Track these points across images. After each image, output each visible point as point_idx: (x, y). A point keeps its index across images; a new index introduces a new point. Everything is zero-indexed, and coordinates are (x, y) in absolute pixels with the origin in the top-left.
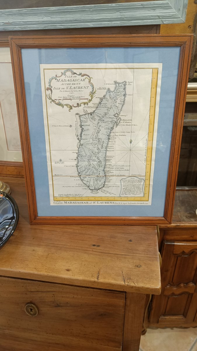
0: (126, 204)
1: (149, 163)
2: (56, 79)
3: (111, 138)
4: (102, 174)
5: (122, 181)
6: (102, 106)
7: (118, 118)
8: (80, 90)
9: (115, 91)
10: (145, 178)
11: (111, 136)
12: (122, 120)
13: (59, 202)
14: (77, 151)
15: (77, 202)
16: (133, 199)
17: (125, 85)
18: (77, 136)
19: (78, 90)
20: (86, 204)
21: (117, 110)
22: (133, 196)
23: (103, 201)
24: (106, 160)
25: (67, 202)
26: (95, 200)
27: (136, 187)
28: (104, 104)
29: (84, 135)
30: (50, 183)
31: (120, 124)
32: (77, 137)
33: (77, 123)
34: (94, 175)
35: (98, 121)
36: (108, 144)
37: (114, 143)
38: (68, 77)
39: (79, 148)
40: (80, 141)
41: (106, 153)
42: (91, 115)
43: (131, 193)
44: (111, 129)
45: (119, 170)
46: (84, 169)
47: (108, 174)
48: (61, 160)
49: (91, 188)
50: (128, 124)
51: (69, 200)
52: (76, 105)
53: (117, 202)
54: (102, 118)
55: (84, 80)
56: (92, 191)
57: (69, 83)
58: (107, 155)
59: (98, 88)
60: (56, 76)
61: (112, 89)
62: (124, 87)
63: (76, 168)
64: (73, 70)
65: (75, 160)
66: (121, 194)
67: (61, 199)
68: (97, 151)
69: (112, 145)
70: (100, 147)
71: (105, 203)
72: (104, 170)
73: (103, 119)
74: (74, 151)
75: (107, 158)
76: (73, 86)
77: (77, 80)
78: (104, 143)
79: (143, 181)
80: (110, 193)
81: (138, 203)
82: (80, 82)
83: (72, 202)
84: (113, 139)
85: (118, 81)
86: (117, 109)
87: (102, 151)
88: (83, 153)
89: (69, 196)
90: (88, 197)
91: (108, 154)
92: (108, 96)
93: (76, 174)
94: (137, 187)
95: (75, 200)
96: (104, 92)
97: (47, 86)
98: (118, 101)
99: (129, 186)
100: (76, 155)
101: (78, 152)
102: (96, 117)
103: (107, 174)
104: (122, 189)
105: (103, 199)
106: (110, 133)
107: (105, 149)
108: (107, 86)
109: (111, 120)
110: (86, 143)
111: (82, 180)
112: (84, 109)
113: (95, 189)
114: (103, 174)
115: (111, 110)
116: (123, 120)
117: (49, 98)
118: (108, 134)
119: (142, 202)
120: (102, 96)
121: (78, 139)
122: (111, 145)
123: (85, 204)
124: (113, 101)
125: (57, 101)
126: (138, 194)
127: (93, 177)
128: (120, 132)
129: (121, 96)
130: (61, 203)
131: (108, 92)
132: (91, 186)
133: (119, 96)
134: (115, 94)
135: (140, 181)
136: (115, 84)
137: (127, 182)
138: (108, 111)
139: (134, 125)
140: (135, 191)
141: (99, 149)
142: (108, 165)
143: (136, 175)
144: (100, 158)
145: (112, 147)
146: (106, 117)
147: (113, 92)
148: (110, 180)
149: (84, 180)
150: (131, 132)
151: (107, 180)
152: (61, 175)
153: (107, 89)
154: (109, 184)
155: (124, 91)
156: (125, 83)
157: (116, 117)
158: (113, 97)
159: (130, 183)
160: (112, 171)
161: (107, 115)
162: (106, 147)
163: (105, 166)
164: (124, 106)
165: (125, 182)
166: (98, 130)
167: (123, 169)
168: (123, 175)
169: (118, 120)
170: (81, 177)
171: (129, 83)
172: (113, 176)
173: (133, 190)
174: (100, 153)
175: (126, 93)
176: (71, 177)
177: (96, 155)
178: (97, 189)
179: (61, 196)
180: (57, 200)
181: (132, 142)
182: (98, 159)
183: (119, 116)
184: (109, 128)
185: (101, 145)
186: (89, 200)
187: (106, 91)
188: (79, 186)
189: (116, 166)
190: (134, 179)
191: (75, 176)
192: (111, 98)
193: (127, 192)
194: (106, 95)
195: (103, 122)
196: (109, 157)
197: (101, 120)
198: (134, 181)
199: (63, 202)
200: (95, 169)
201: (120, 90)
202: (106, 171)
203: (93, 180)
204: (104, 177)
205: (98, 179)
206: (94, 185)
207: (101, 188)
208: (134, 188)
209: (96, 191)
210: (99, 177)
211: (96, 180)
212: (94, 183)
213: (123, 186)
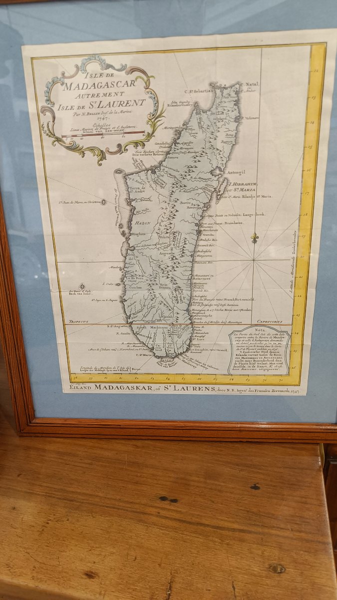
0: (243, 393)
1: (302, 292)
2: (62, 84)
3: (204, 230)
4: (183, 319)
5: (233, 336)
6: (181, 148)
7: (221, 180)
8: (125, 109)
9: (213, 110)
10: (292, 330)
11: (205, 225)
12: (232, 184)
13: (81, 385)
14: (122, 265)
15: (125, 385)
16: (260, 380)
17: (237, 93)
18: (121, 226)
19: (119, 109)
20: (147, 392)
21: (220, 159)
22: (262, 372)
23: (187, 385)
24: (192, 287)
25: (103, 385)
26: (167, 381)
27: (269, 351)
28: (186, 143)
29: (137, 223)
30: (60, 340)
31: (226, 194)
32: (122, 230)
33: (118, 193)
34: (163, 322)
35: (171, 189)
36: (196, 246)
37: (211, 242)
38: (94, 76)
39: (125, 257)
40: (128, 239)
41: (192, 267)
42: (154, 172)
43: (256, 365)
44: (205, 209)
45: (226, 310)
46: (139, 307)
47: (199, 321)
48: (82, 287)
49: (158, 353)
50: (248, 194)
51: (105, 380)
52: (115, 149)
53: (222, 387)
54: (181, 179)
55: (133, 83)
56: (160, 360)
57: (96, 91)
58: (195, 273)
59: (170, 103)
60: (63, 74)
61: (204, 105)
62: (237, 99)
63: (120, 305)
64: (103, 57)
65: (118, 285)
66: (232, 367)
67: (86, 378)
68: (171, 264)
69: (209, 248)
70: (177, 252)
71: (192, 388)
72: (188, 310)
73: (184, 182)
74: (115, 265)
75: (194, 281)
76: (106, 100)
77: (115, 84)
78: (187, 242)
79: (287, 337)
80: (204, 366)
81: (273, 391)
82: (121, 90)
83: (115, 385)
84: (209, 233)
85: (221, 82)
86: (218, 156)
87: (182, 264)
88: (137, 267)
89: (106, 372)
90: (152, 374)
91: (199, 270)
92: (194, 124)
93: (121, 319)
94: (273, 351)
95: (121, 380)
96: (184, 113)
97: (42, 103)
98: (221, 136)
99: (250, 348)
100: (119, 274)
101: (125, 267)
102: (166, 179)
103: (196, 321)
104: (234, 356)
105: (189, 379)
106: (202, 217)
107: (191, 259)
108: (194, 97)
109: (203, 184)
110: (143, 243)
111: (135, 334)
112: (135, 157)
113: (167, 356)
114: (186, 319)
115: (204, 159)
116: (235, 184)
117: (47, 132)
118: (197, 222)
119: (285, 388)
120: (179, 124)
121: (123, 234)
122: (205, 249)
123: (144, 392)
124: (209, 135)
125: (68, 141)
126: (273, 367)
127: (161, 326)
128: (226, 216)
129: (227, 121)
130: (87, 388)
131: (195, 112)
132: (158, 349)
133: (223, 121)
134: (212, 117)
135: (280, 336)
136: (212, 91)
137: (245, 339)
138: (195, 162)
139: (263, 197)
140: (265, 362)
141: (174, 258)
142: (199, 298)
143: (269, 323)
144: (178, 281)
145: (207, 254)
146: (192, 177)
147: (206, 112)
148: (204, 335)
149: (140, 334)
150: (256, 215)
151: (195, 334)
152: (86, 323)
153: (192, 103)
154: (201, 343)
155: (236, 107)
156: (237, 86)
157: (215, 176)
158: (209, 126)
159: (253, 340)
160: (207, 313)
161: (193, 171)
162: (192, 253)
163: (192, 300)
164: (237, 147)
165: (240, 339)
166: (172, 210)
167: (236, 308)
168: (236, 322)
169: (220, 183)
170: (132, 326)
171: (249, 87)
172: (211, 323)
173: (261, 359)
174: (177, 267)
175: (240, 114)
176: (110, 326)
177: (169, 273)
178: (173, 357)
179: (87, 372)
180: (77, 380)
181: (257, 239)
182: (174, 284)
183: (224, 173)
184: (199, 205)
185: (180, 248)
186: (153, 381)
187: (188, 109)
188: (128, 348)
189: (218, 300)
190: (263, 333)
191: (118, 325)
192: (202, 127)
193: (247, 363)
194: (190, 121)
195: (183, 191)
196: (199, 277)
197: (177, 185)
198: (264, 336)
199: (93, 385)
200: (167, 307)
201: (226, 107)
202: (193, 313)
203: (163, 333)
204: (188, 327)
205: (175, 330)
206: (165, 347)
207: (181, 352)
208: (263, 354)
209: (169, 359)
210: (177, 326)
211: (169, 335)
212: (164, 340)
213: (237, 348)
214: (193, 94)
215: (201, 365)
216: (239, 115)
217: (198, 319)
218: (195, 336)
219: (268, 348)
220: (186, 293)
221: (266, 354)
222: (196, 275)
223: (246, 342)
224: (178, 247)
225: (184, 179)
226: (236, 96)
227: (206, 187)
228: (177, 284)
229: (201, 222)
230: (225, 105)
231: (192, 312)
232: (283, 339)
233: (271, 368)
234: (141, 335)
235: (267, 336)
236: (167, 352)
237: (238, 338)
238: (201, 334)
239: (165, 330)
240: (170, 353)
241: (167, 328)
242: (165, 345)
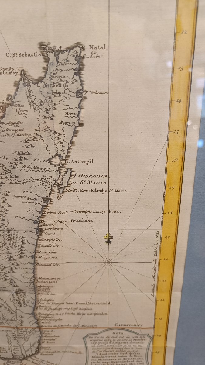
1: (166, 296)
3: (45, 229)
4: (28, 322)
5: (88, 340)
6: (7, 130)
7: (63, 170)
9: (47, 80)
10: (154, 333)
11: (46, 223)
12: (77, 175)
17: (78, 58)
21: (59, 145)
24: (36, 290)
27: (129, 353)
28: (13, 124)
31: (71, 187)
34: (6, 325)
36: (37, 246)
37: (56, 243)
41: (34, 269)
44: (45, 204)
45: (78, 314)
47: (47, 325)
49: (4, 355)
50: (98, 187)
54: (10, 168)
56: (6, 361)
58: (38, 276)
61: (35, 73)
62: (77, 66)
68: (9, 265)
69: (52, 249)
70: (14, 252)
72: (33, 314)
73: (15, 172)
75: (38, 284)
78: (25, 242)
79: (148, 340)
84: (52, 232)
85: (55, 44)
86: (57, 141)
87: (21, 266)
91: (41, 272)
92: (21, 97)
94: (133, 353)
98: (60, 115)
99: (107, 350)
103: (44, 325)
104: (90, 358)
106: (43, 213)
107: (32, 261)
108: (19, 63)
109: (40, 175)
113: (14, 358)
114: (31, 323)
115: (39, 144)
116: (81, 175)
118: (36, 219)
120: (1, 98)
122: (48, 249)
124: (43, 113)
127: (4, 329)
128: (73, 212)
129: (66, 95)
131: (22, 82)
132: (3, 351)
133: (60, 96)
134: (45, 90)
135: (140, 339)
136: (43, 55)
137: (101, 342)
138: (27, 147)
139: (117, 191)
140: (125, 363)
141: (12, 259)
142: (46, 302)
143: (128, 326)
144: (19, 283)
145: (50, 255)
146: (24, 166)
147: (37, 83)
150: (109, 212)
153: (17, 71)
154: (52, 346)
155: (77, 78)
156: (78, 49)
157: (55, 166)
158: (42, 101)
159: (110, 343)
160: (56, 317)
161: (25, 159)
162: (33, 254)
163: (37, 303)
164: (81, 130)
165: (96, 342)
166: (3, 204)
167: (89, 312)
168: (91, 326)
169: (62, 174)
171: (94, 50)
172: (62, 327)
173: (120, 361)
174: (16, 268)
175: (83, 87)
177: (7, 275)
178: (21, 359)
181: (111, 240)
182: (14, 286)
183: (66, 162)
184: (36, 200)
185: (17, 247)
187: (13, 78)
189: (68, 303)
190: (122, 336)
192: (33, 103)
193: (104, 364)
194: (16, 95)
195: (14, 182)
196: (44, 280)
197: (7, 175)
198: (122, 339)
200: (9, 310)
201: (64, 77)
202: (39, 317)
203: (7, 336)
204: (35, 330)
205: (20, 334)
206: (11, 350)
207: (29, 355)
208: (122, 355)
209: (17, 361)
210: (23, 329)
211: (14, 338)
212: (9, 343)
213: (93, 351)
214: (18, 59)
216: (81, 88)
217: (47, 323)
218: (45, 339)
219: (127, 350)
220: (30, 296)
221: (125, 355)
222: (40, 278)
223: (102, 345)
224: (16, 247)
225: (14, 167)
226: (76, 62)
227: (44, 178)
228: (17, 286)
229: (41, 219)
230: (62, 74)
231: (39, 315)
232: (143, 341)
235: (127, 339)
236: (14, 355)
237: (93, 340)
238: (51, 337)
239: (9, 333)
240: (17, 356)
241: (11, 331)
242: (10, 347)
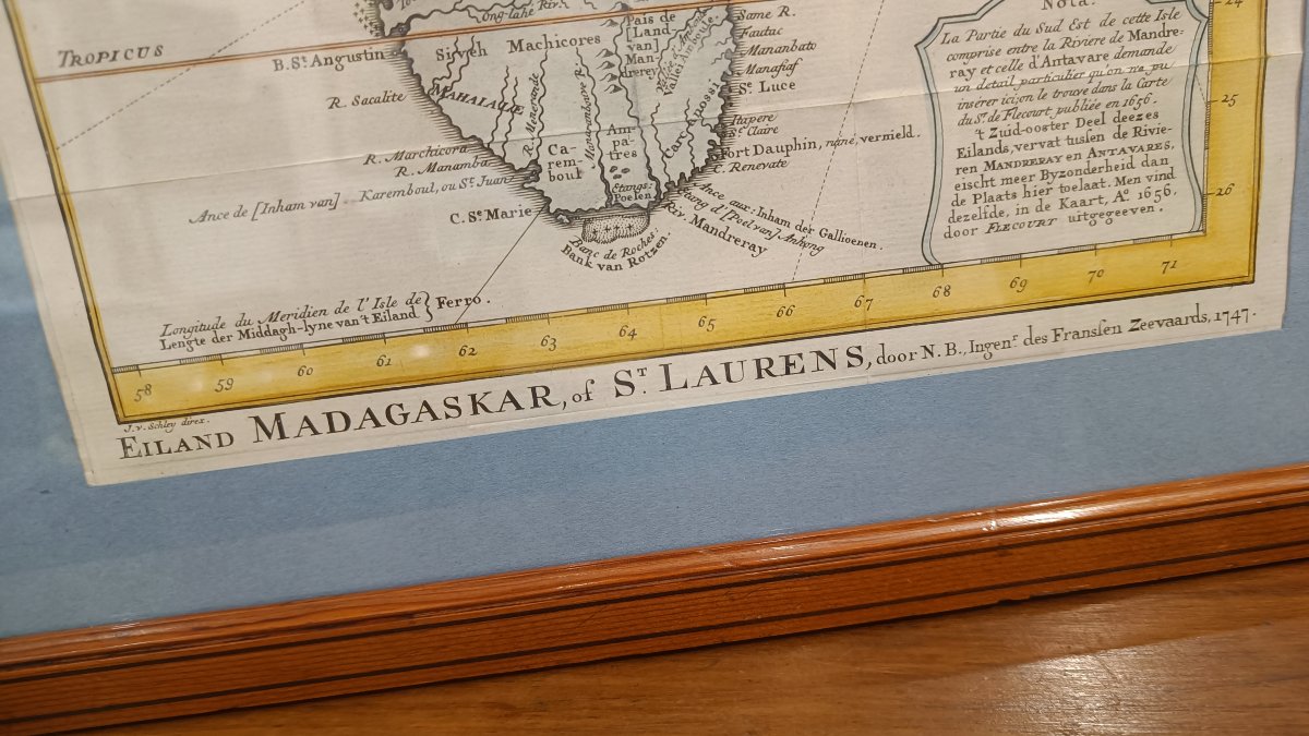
0: (1002, 358)
5: (936, 54)
13: (180, 430)
15: (411, 399)
16: (1074, 275)
20: (530, 419)
22: (1082, 234)
23: (726, 356)
25: (293, 414)
26: (626, 345)
27: (1111, 113)
30: (26, 181)
43: (1053, 199)
49: (565, 196)
51: (305, 383)
53: (898, 340)
56: (578, 232)
66: (941, 225)
67: (199, 384)
71: (751, 368)
79: (1189, 28)
80: (802, 237)
81: (1137, 325)
83: (355, 406)
89: (301, 337)
90: (544, 316)
93: (344, 12)
94: (1128, 111)
95: (382, 374)
99: (1024, 107)
104: (951, 161)
105: (731, 318)
111: (432, 96)
113: (613, 205)
119: (1184, 304)
123: (511, 421)
126: (1133, 201)
127: (567, 31)
130: (214, 441)
132: (562, 170)
135: (1157, 27)
137: (995, 61)
140: (1094, 178)
148: (792, 57)
149: (457, 89)
151: (749, 60)
152: (150, 59)
154: (782, 104)
159: (1033, 65)
165: (972, 64)
170: (412, 47)
173: (1075, 164)
176: (287, 60)
178: (644, 203)
179: (199, 351)
180: (151, 404)
186: (556, 356)
188: (402, 183)
190: (1081, 14)
191: (333, 54)
193: (1012, 188)
198: (1082, 34)
199: (239, 423)
203: (578, 73)
204: (706, 19)
205: (639, 47)
206: (597, 153)
207: (682, 175)
208: (1082, 132)
209: (624, 223)
210: (651, 21)
211: (614, 77)
212: (587, 115)
213: (960, 115)
215: (786, 232)
218: (750, 70)
219: (1104, 98)
221: (1096, 130)
223: (1001, 78)
232: (1171, 40)
233: (1121, 206)
234: (463, 97)
235: (1100, 33)
236: (612, 183)
237: (963, 55)
238: (779, 50)
239: (590, 52)
240: (627, 188)
241: (598, 40)
242: (594, 141)
